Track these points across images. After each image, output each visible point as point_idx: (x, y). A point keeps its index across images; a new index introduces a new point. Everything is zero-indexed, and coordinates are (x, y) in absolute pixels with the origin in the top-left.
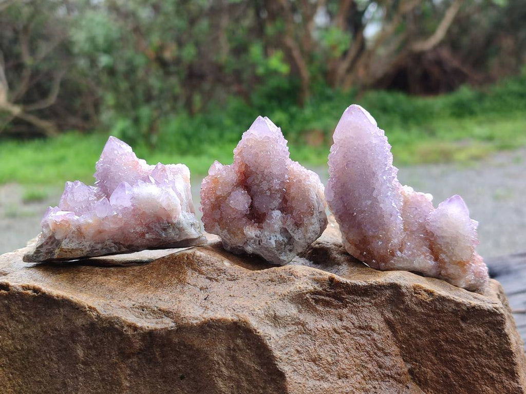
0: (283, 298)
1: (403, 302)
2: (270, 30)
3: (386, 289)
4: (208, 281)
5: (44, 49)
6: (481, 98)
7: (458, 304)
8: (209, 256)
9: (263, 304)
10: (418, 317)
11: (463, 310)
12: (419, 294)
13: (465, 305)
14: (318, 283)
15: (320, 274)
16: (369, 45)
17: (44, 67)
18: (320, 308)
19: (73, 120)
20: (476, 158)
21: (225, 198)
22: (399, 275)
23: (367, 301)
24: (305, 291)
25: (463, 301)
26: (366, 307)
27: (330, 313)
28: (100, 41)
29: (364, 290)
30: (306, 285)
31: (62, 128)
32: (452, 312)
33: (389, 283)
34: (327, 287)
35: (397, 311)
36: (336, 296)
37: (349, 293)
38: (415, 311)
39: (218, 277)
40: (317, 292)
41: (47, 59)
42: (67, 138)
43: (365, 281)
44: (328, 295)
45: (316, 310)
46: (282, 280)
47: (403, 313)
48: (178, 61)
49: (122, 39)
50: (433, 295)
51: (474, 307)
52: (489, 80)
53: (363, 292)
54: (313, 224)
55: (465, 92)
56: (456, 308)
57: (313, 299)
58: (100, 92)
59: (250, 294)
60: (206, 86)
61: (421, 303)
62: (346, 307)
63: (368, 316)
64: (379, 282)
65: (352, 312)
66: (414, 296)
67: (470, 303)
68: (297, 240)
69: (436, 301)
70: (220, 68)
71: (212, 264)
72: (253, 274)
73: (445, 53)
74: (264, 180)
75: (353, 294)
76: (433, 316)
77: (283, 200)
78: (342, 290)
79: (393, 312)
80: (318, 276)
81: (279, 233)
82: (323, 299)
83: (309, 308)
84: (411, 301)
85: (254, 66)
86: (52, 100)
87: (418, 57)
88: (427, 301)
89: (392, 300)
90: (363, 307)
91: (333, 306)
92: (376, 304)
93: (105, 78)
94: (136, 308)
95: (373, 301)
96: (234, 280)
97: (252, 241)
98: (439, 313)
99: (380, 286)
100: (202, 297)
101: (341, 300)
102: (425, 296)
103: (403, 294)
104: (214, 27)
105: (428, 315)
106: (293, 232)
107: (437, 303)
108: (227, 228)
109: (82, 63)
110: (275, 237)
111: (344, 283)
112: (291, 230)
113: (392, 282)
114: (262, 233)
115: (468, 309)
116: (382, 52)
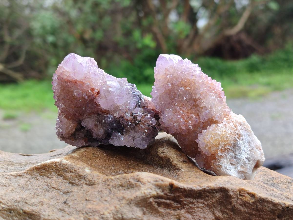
0: (129, 202)
1: (231, 203)
2: (145, 23)
3: (217, 192)
4: (70, 185)
5: (17, 33)
6: (263, 61)
7: (275, 205)
8: (73, 164)
9: (112, 208)
10: (242, 215)
11: (279, 209)
12: (244, 196)
13: (281, 205)
14: (160, 188)
15: (162, 181)
16: (201, 32)
17: (17, 43)
18: (161, 210)
19: (33, 73)
20: (261, 95)
22: (227, 180)
23: (201, 203)
24: (149, 196)
25: (279, 202)
26: (200, 208)
27: (169, 214)
28: (49, 28)
29: (199, 193)
30: (149, 191)
31: (27, 77)
32: (270, 212)
33: (219, 188)
34: (167, 191)
35: (226, 210)
36: (175, 199)
37: (186, 196)
38: (240, 210)
39: (79, 182)
40: (159, 196)
41: (19, 39)
42: (29, 83)
43: (199, 186)
44: (169, 199)
45: (158, 212)
46: (130, 186)
47: (230, 212)
48: (93, 40)
49: (61, 27)
50: (255, 197)
51: (288, 207)
52: (268, 51)
53: (198, 195)
55: (255, 58)
56: (274, 208)
57: (156, 202)
58: (48, 57)
59: (103, 199)
60: (109, 54)
61: (245, 204)
62: (184, 208)
63: (202, 215)
64: (211, 187)
65: (188, 212)
66: (239, 198)
67: (284, 203)
69: (257, 202)
70: (116, 44)
71: (75, 171)
72: (108, 179)
73: (243, 37)
75: (189, 197)
76: (255, 215)
78: (181, 194)
79: (223, 212)
80: (160, 182)
82: (164, 202)
83: (153, 211)
84: (237, 202)
85: (135, 43)
86: (21, 61)
87: (228, 39)
88: (250, 202)
89: (221, 202)
90: (198, 207)
91: (173, 207)
92: (208, 205)
93: (51, 49)
94: (5, 210)
95: (206, 203)
96: (92, 185)
98: (260, 212)
99: (212, 190)
100: (62, 200)
101: (179, 202)
102: (248, 198)
103: (230, 197)
104: (114, 21)
105: (251, 214)
107: (258, 204)
109: (38, 41)
111: (182, 189)
113: (221, 186)
115: (283, 208)
116: (208, 36)
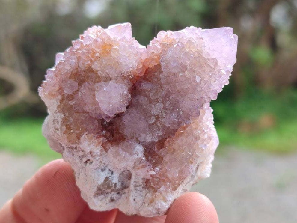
21: (98, 79)
54: (165, 201)
68: (131, 199)
74: (163, 102)
77: (159, 141)
81: (120, 172)
97: (81, 154)
106: (136, 186)
108: (67, 114)
110: (110, 172)
112: (135, 182)
114: (101, 155)
